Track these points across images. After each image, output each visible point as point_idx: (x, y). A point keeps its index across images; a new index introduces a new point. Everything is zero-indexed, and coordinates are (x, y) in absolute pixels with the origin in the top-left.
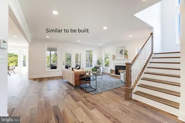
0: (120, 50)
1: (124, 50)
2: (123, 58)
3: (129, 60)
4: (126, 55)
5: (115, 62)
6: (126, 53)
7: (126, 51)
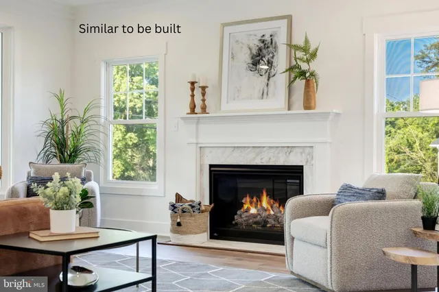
0: (255, 43)
1: (281, 40)
2: (277, 101)
3: (325, 115)
4: (300, 84)
5: (205, 140)
6: (304, 66)
7: (305, 49)
